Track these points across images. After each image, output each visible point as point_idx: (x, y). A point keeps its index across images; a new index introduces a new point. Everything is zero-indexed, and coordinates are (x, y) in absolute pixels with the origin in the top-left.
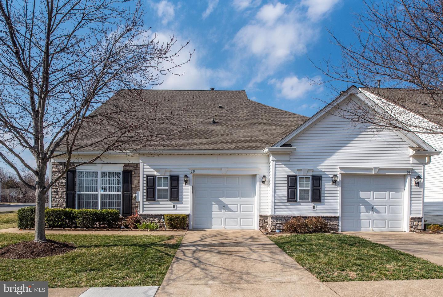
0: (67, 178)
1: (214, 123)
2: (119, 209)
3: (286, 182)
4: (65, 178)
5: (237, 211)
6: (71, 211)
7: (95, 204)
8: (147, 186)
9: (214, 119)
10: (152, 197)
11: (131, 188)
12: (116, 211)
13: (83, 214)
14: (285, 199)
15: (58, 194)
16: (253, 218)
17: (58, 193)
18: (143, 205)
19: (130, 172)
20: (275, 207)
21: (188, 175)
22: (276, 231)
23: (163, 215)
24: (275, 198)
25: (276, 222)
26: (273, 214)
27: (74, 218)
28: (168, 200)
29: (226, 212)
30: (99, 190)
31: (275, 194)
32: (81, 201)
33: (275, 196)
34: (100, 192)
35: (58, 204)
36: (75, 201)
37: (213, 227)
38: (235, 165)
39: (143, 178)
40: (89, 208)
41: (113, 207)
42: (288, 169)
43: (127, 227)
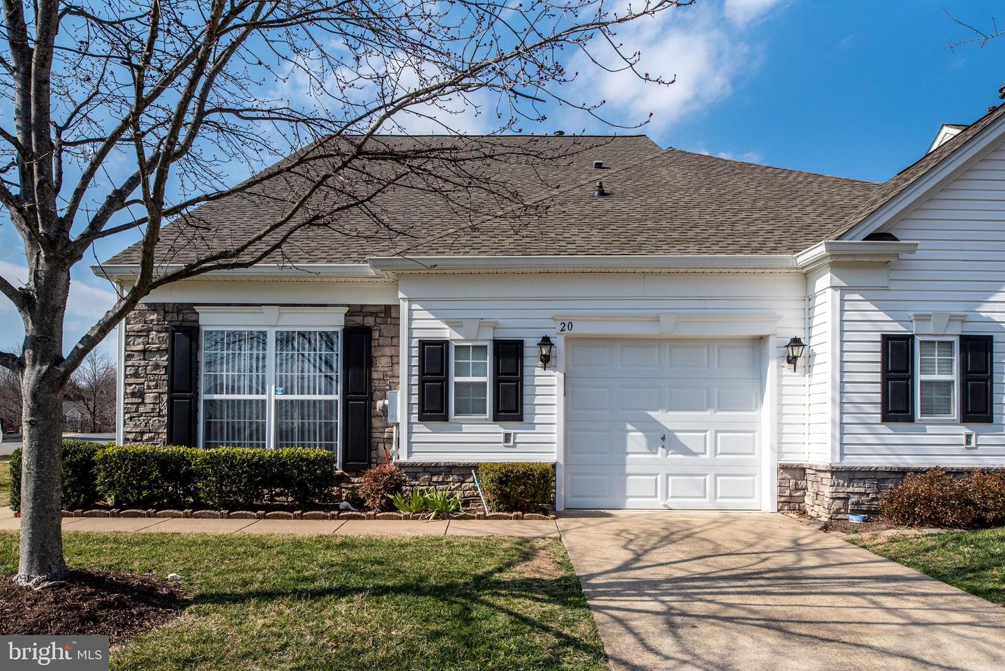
0: (172, 351)
1: (602, 193)
2: (330, 447)
3: (878, 357)
4: (166, 350)
5: (705, 453)
6: (182, 455)
7: (258, 434)
8: (422, 373)
9: (601, 183)
10: (437, 407)
11: (371, 379)
12: (324, 452)
13: (218, 464)
14: (874, 413)
15: (143, 403)
16: (754, 475)
17: (143, 399)
18: (410, 433)
19: (367, 331)
20: (841, 439)
21: (551, 340)
22: (851, 517)
23: (476, 467)
24: (841, 408)
25: (848, 486)
26: (837, 462)
27: (190, 476)
28: (486, 419)
29: (669, 456)
30: (271, 388)
31: (841, 398)
32: (215, 423)
33: (841, 403)
34: (272, 396)
35: (142, 433)
36: (196, 423)
37: (630, 502)
38: (700, 304)
39: (410, 347)
40: (239, 445)
41: (312, 442)
42: (882, 316)
43: (358, 504)
